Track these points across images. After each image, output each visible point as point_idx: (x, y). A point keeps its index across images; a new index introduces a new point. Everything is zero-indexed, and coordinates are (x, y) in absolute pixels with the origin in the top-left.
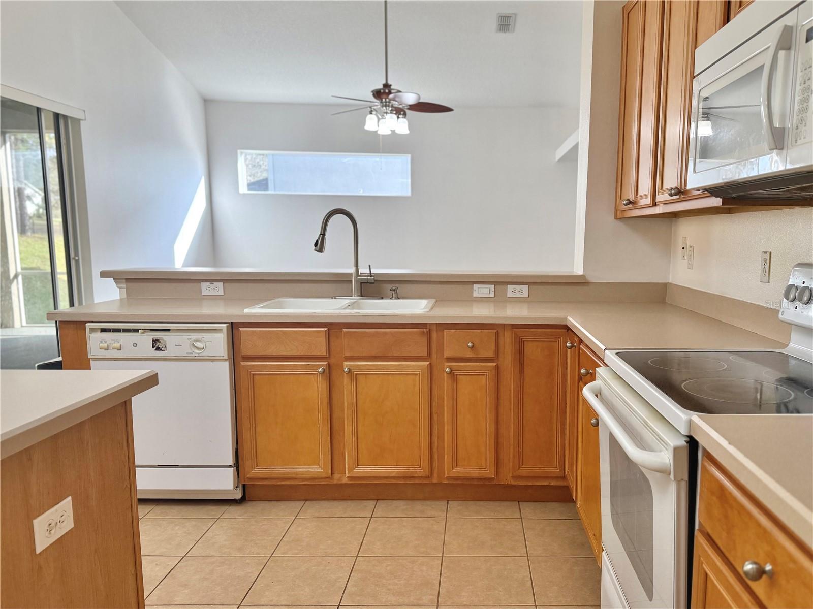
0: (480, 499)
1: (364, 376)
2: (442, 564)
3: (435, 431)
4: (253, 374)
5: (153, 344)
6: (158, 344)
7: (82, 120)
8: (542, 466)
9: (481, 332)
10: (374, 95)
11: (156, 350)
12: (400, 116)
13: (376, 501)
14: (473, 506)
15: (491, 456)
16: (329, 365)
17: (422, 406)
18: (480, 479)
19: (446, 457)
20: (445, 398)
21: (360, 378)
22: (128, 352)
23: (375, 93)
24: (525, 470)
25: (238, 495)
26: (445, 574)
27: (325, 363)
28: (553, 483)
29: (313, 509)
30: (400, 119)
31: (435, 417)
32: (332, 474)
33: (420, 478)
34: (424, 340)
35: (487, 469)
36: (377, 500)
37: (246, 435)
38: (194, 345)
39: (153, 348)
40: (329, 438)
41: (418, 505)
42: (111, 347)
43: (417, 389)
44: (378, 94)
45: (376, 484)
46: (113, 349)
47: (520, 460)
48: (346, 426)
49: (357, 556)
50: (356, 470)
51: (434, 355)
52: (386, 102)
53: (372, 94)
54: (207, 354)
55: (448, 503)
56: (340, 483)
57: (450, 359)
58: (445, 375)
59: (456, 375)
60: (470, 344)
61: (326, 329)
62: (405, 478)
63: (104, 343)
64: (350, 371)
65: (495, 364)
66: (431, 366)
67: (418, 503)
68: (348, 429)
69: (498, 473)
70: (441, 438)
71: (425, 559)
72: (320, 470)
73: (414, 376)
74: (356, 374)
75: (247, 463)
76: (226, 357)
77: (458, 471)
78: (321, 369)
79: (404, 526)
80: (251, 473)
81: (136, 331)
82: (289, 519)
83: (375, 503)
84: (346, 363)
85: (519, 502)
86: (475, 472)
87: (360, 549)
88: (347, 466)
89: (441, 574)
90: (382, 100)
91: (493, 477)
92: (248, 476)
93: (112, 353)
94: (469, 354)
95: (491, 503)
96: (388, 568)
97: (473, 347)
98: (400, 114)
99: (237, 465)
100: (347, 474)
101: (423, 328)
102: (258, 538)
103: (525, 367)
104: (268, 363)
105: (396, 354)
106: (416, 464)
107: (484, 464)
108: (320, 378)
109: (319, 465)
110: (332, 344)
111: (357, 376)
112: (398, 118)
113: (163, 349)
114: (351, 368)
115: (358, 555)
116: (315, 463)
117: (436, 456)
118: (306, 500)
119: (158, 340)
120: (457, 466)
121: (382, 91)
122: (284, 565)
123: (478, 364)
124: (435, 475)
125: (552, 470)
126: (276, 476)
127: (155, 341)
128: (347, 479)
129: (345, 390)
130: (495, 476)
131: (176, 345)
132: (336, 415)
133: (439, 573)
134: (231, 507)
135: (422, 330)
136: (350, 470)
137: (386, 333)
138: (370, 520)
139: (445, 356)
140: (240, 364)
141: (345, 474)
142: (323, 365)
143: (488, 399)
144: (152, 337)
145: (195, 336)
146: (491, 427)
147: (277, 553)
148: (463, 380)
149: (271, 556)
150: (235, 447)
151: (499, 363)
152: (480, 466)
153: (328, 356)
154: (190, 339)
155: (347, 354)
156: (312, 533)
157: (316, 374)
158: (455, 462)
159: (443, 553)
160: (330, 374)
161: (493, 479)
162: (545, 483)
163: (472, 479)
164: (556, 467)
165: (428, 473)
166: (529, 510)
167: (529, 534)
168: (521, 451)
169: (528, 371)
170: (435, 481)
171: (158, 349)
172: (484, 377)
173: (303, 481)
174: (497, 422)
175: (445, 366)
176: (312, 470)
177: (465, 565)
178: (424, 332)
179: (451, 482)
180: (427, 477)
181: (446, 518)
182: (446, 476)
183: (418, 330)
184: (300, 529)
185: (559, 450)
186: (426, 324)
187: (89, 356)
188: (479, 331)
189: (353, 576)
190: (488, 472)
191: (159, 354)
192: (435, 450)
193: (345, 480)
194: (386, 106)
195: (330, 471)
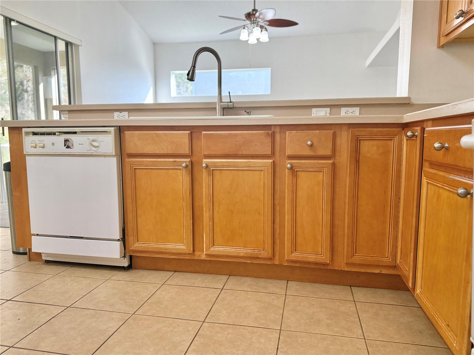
0: (315, 281)
1: (219, 171)
2: (279, 338)
3: (277, 220)
4: (135, 168)
5: (65, 143)
6: (68, 143)
7: (80, 46)
8: (375, 256)
9: (320, 132)
10: (246, 17)
11: (66, 148)
12: (263, 30)
13: (228, 276)
14: (309, 287)
15: (327, 244)
16: (192, 163)
17: (266, 198)
18: (316, 264)
19: (286, 243)
20: (286, 191)
21: (217, 173)
22: (49, 149)
23: (247, 15)
24: (357, 258)
25: (125, 263)
26: (282, 348)
27: (189, 160)
28: (384, 271)
29: (180, 279)
30: (262, 32)
31: (278, 208)
32: (194, 251)
33: (265, 259)
34: (269, 140)
35: (322, 255)
36: (230, 275)
37: (130, 217)
38: (92, 144)
39: (65, 146)
40: (191, 221)
41: (262, 282)
42: (38, 145)
43: (262, 183)
44: (249, 16)
45: (229, 262)
46: (39, 147)
47: (354, 248)
48: (204, 213)
49: (204, 322)
50: (212, 249)
51: (277, 154)
52: (254, 20)
53: (245, 16)
54: (101, 151)
55: (288, 283)
56: (200, 259)
57: (291, 157)
58: (287, 171)
59: (297, 171)
60: (309, 143)
61: (189, 132)
62: (250, 258)
63: (33, 143)
64: (207, 167)
65: (331, 161)
66: (274, 164)
67: (263, 280)
68: (206, 215)
69: (332, 260)
70: (282, 226)
71: (264, 332)
72: (184, 247)
73: (260, 172)
74: (213, 170)
75: (130, 239)
76: (114, 154)
77: (296, 256)
78: (184, 164)
79: (249, 299)
80: (133, 246)
81: (54, 134)
82: (159, 285)
83: (228, 277)
84: (205, 160)
85: (350, 286)
86: (312, 258)
87: (207, 316)
88: (205, 246)
89: (278, 348)
90: (251, 20)
91: (328, 262)
92: (131, 249)
93: (39, 151)
94: (308, 152)
95: (325, 286)
96: (229, 336)
97: (312, 145)
98: (263, 28)
99: (124, 239)
100: (205, 252)
101: (268, 131)
102: (130, 297)
103: (360, 164)
104: (145, 160)
105: (245, 153)
106: (261, 247)
107: (320, 250)
108: (184, 172)
109: (183, 243)
110: (194, 144)
111: (214, 172)
112: (262, 31)
113: (71, 147)
114: (209, 165)
115: (205, 320)
116: (181, 241)
117: (278, 242)
118: (176, 271)
119: (68, 140)
120: (295, 251)
121: (251, 13)
122: (140, 323)
123: (316, 161)
124: (277, 257)
125: (385, 259)
126: (151, 250)
127: (66, 141)
128: (205, 256)
129: (204, 182)
130: (330, 262)
131: (79, 144)
132: (196, 204)
133: (276, 347)
134: (120, 272)
135: (267, 131)
136: (208, 249)
137: (236, 135)
138: (221, 291)
139: (287, 155)
140: (125, 160)
141: (204, 252)
142: (187, 161)
143: (325, 194)
144: (64, 138)
145: (92, 137)
146: (327, 218)
147: (139, 312)
148: (302, 176)
149: (133, 314)
150: (122, 225)
151: (336, 161)
152: (317, 252)
153: (191, 155)
154: (89, 139)
155: (206, 153)
156: (172, 297)
157: (181, 169)
158: (295, 247)
159: (281, 327)
160: (192, 169)
161: (328, 265)
162: (377, 271)
163: (309, 263)
164: (388, 257)
165: (270, 255)
166: (360, 294)
167: (363, 316)
168: (355, 241)
169: (363, 168)
170: (277, 262)
171: (68, 147)
172: (321, 174)
173: (172, 256)
174: (333, 214)
175: (287, 163)
176: (178, 247)
177: (302, 341)
178: (268, 133)
179: (290, 264)
180: (270, 259)
181: (286, 295)
182: (286, 259)
183: (263, 131)
184: (164, 293)
185: (391, 242)
186: (270, 126)
187: (25, 153)
188: (318, 131)
189: (196, 341)
190: (324, 258)
191: (68, 151)
192: (277, 236)
193: (203, 257)
194: (254, 23)
195: (192, 249)
